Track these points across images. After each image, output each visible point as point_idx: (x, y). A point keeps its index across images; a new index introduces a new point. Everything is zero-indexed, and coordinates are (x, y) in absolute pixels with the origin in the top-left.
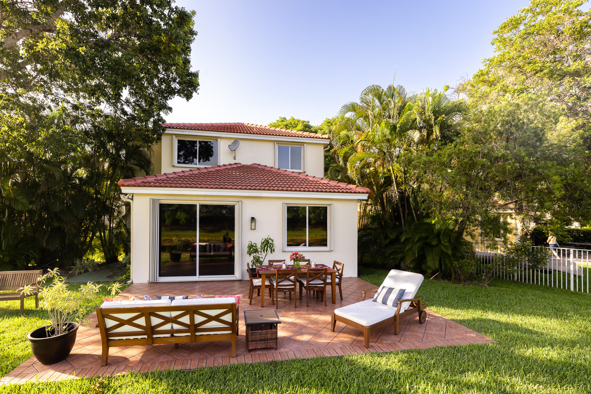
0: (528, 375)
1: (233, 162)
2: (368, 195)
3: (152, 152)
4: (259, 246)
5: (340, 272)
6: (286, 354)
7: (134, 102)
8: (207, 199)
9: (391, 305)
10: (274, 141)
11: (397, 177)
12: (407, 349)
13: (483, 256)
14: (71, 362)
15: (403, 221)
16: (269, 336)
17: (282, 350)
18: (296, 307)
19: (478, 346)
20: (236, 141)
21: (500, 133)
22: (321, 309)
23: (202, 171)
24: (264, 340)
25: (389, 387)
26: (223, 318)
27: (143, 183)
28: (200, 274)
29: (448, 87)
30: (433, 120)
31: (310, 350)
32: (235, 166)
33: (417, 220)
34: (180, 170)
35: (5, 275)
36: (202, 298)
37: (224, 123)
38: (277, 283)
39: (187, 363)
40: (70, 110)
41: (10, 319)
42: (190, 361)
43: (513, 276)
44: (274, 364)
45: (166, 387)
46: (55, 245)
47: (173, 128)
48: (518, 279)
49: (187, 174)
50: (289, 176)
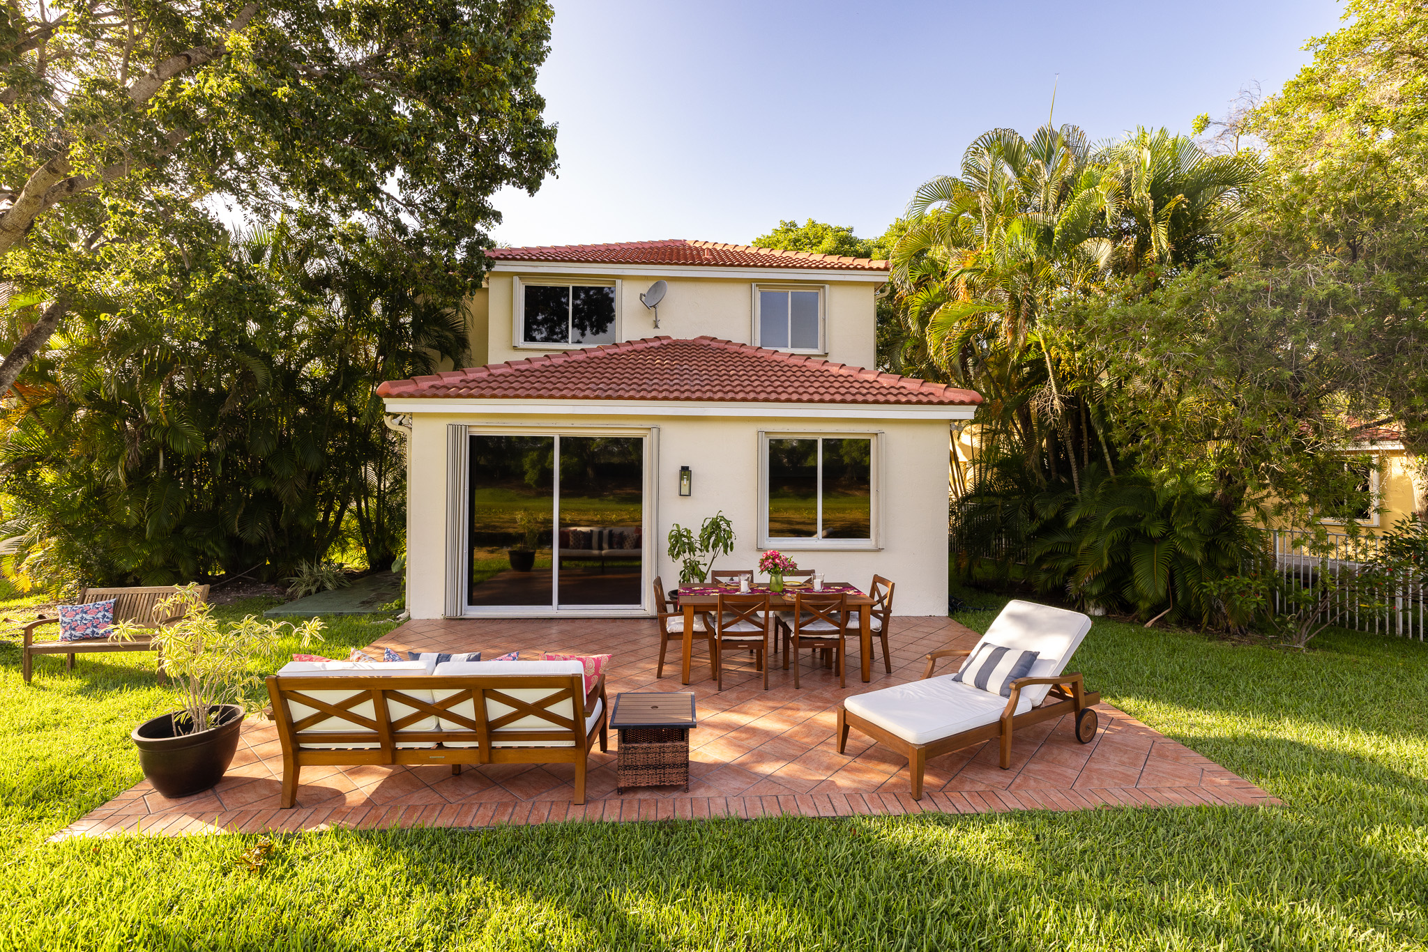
0: (1350, 900)
1: (650, 333)
2: (975, 407)
3: (468, 317)
4: (696, 535)
5: (886, 602)
6: (706, 805)
7: (424, 204)
8: (577, 423)
9: (997, 691)
10: (751, 281)
11: (1059, 360)
12: (1022, 808)
13: (1289, 567)
14: (222, 795)
15: (1075, 475)
16: (668, 758)
17: (701, 793)
18: (766, 689)
19: (1223, 810)
20: (658, 285)
21: (1329, 236)
22: (827, 695)
23: (575, 357)
24: (655, 768)
25: (943, 904)
26: (553, 709)
27: (434, 389)
28: (561, 602)
29: (1206, 122)
30: (1151, 209)
31: (768, 798)
32: (656, 344)
33: (1116, 472)
34: (521, 357)
35: (135, 596)
36: (514, 659)
37: (638, 243)
38: (722, 627)
39: (466, 815)
40: (294, 229)
41: (133, 691)
42: (476, 807)
43: (1393, 624)
44: (670, 827)
45: (403, 866)
46: (256, 532)
47: (514, 259)
48: (1405, 631)
49: (537, 365)
50: (782, 364)
